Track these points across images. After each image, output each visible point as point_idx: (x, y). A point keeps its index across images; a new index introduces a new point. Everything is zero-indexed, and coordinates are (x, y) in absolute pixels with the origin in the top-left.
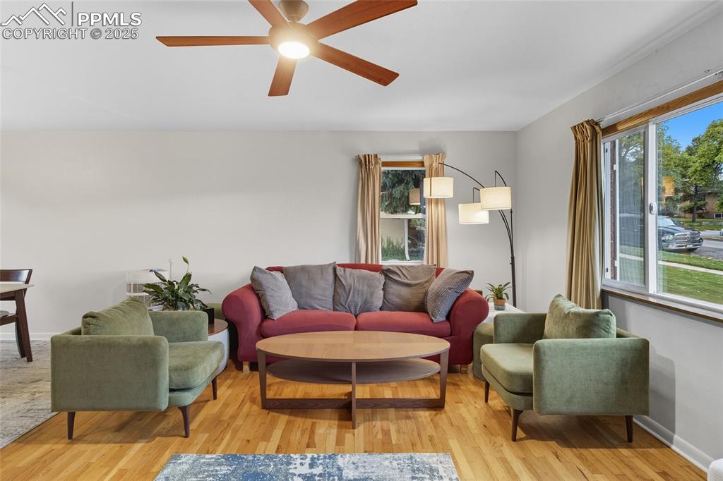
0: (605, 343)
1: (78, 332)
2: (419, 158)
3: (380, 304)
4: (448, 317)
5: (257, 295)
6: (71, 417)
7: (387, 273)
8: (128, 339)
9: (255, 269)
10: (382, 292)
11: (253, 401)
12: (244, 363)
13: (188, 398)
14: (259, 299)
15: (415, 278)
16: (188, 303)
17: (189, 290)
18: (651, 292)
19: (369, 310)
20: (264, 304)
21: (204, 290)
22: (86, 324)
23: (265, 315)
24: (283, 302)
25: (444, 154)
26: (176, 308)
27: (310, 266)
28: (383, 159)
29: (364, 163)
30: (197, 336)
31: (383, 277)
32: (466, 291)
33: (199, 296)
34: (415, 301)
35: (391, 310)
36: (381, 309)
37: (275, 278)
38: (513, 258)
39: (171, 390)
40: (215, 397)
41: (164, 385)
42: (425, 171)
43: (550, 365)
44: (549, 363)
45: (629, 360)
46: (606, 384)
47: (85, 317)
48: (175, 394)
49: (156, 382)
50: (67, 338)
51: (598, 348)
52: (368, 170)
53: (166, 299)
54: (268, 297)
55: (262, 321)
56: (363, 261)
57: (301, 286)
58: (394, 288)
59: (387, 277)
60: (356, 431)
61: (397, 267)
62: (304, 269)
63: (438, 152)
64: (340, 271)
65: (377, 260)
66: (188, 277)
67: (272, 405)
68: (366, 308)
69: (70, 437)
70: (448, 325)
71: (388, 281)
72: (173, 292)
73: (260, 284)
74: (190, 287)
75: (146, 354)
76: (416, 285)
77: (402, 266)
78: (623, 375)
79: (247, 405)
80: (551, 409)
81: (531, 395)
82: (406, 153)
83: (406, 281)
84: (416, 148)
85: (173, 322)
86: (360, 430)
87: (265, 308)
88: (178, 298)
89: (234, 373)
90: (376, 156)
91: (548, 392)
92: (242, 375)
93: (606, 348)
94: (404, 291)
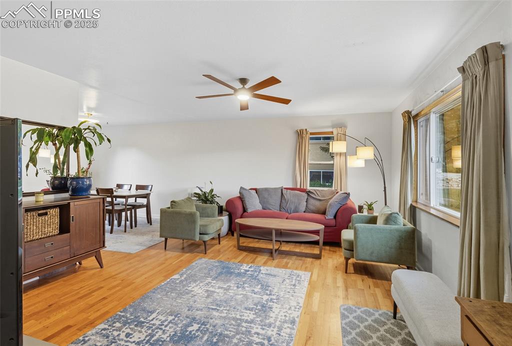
0: (390, 227)
1: (169, 208)
2: (330, 130)
3: (304, 209)
4: (335, 217)
5: (242, 200)
6: (166, 239)
7: (308, 193)
8: (185, 211)
9: (241, 188)
10: (305, 203)
11: (235, 247)
12: (235, 232)
13: (207, 238)
14: (242, 202)
15: (324, 196)
16: (212, 202)
17: (213, 196)
18: (432, 205)
19: (297, 212)
20: (244, 205)
21: (218, 197)
22: (172, 205)
23: (245, 210)
24: (254, 204)
25: (346, 127)
26: (206, 203)
27: (270, 188)
28: (310, 131)
29: (300, 134)
30: (213, 216)
31: (306, 195)
32: (346, 204)
33: (217, 199)
34: (322, 209)
35: (309, 212)
36: (304, 212)
37: (251, 193)
38: (385, 188)
39: (200, 234)
40: (219, 244)
41: (198, 231)
42: (334, 137)
43: (360, 236)
44: (360, 235)
45: (404, 237)
46: (391, 248)
47: (171, 202)
48: (202, 235)
49: (195, 229)
50: (165, 210)
51: (386, 230)
52: (302, 138)
53: (202, 200)
54: (246, 202)
55: (243, 213)
56: (299, 187)
57: (265, 198)
58: (312, 201)
59: (308, 195)
60: (274, 261)
61: (314, 190)
62: (266, 190)
63: (341, 126)
64: (285, 191)
65: (306, 187)
66: (212, 191)
67: (242, 249)
68: (296, 211)
69: (165, 249)
70: (334, 221)
71: (309, 197)
72: (205, 197)
73: (243, 195)
74: (213, 195)
75: (191, 218)
76: (324, 200)
77: (317, 190)
78: (400, 244)
79: (232, 248)
80: (362, 257)
81: (353, 251)
82: (324, 127)
83: (318, 198)
84: (330, 124)
85: (204, 209)
86: (276, 261)
87: (245, 206)
88: (208, 200)
89: (231, 236)
90: (306, 130)
91: (359, 249)
92: (233, 237)
93: (391, 230)
94: (317, 203)
